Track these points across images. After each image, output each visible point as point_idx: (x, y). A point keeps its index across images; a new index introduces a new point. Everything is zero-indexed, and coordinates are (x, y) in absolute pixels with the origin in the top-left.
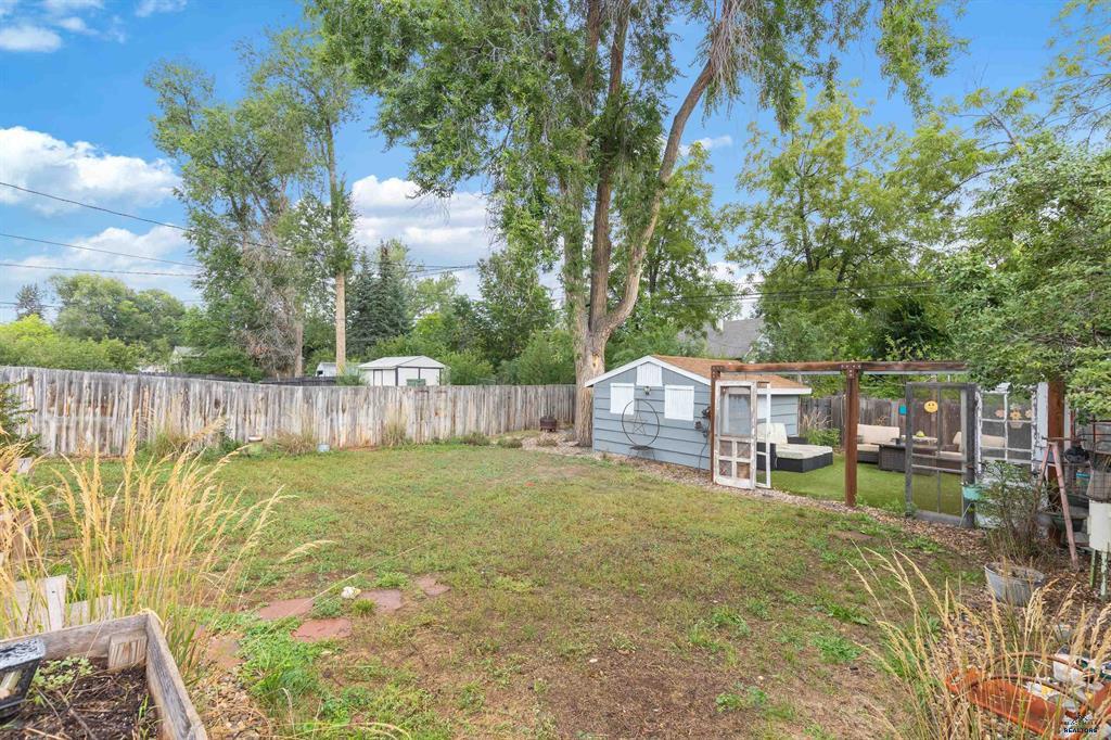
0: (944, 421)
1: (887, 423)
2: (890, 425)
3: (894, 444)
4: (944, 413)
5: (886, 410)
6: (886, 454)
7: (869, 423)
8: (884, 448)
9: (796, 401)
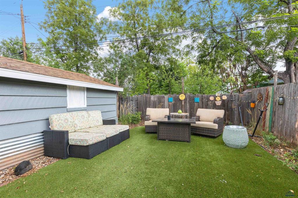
0: (188, 104)
1: (163, 107)
2: (164, 108)
3: (166, 120)
4: (188, 100)
5: (162, 100)
6: (162, 128)
7: (155, 107)
8: (160, 123)
9: (115, 96)
